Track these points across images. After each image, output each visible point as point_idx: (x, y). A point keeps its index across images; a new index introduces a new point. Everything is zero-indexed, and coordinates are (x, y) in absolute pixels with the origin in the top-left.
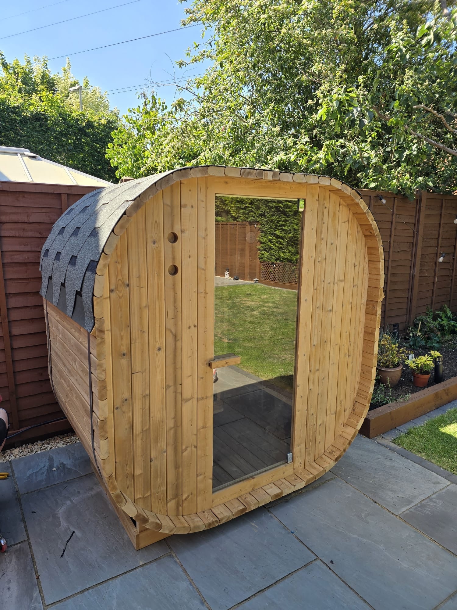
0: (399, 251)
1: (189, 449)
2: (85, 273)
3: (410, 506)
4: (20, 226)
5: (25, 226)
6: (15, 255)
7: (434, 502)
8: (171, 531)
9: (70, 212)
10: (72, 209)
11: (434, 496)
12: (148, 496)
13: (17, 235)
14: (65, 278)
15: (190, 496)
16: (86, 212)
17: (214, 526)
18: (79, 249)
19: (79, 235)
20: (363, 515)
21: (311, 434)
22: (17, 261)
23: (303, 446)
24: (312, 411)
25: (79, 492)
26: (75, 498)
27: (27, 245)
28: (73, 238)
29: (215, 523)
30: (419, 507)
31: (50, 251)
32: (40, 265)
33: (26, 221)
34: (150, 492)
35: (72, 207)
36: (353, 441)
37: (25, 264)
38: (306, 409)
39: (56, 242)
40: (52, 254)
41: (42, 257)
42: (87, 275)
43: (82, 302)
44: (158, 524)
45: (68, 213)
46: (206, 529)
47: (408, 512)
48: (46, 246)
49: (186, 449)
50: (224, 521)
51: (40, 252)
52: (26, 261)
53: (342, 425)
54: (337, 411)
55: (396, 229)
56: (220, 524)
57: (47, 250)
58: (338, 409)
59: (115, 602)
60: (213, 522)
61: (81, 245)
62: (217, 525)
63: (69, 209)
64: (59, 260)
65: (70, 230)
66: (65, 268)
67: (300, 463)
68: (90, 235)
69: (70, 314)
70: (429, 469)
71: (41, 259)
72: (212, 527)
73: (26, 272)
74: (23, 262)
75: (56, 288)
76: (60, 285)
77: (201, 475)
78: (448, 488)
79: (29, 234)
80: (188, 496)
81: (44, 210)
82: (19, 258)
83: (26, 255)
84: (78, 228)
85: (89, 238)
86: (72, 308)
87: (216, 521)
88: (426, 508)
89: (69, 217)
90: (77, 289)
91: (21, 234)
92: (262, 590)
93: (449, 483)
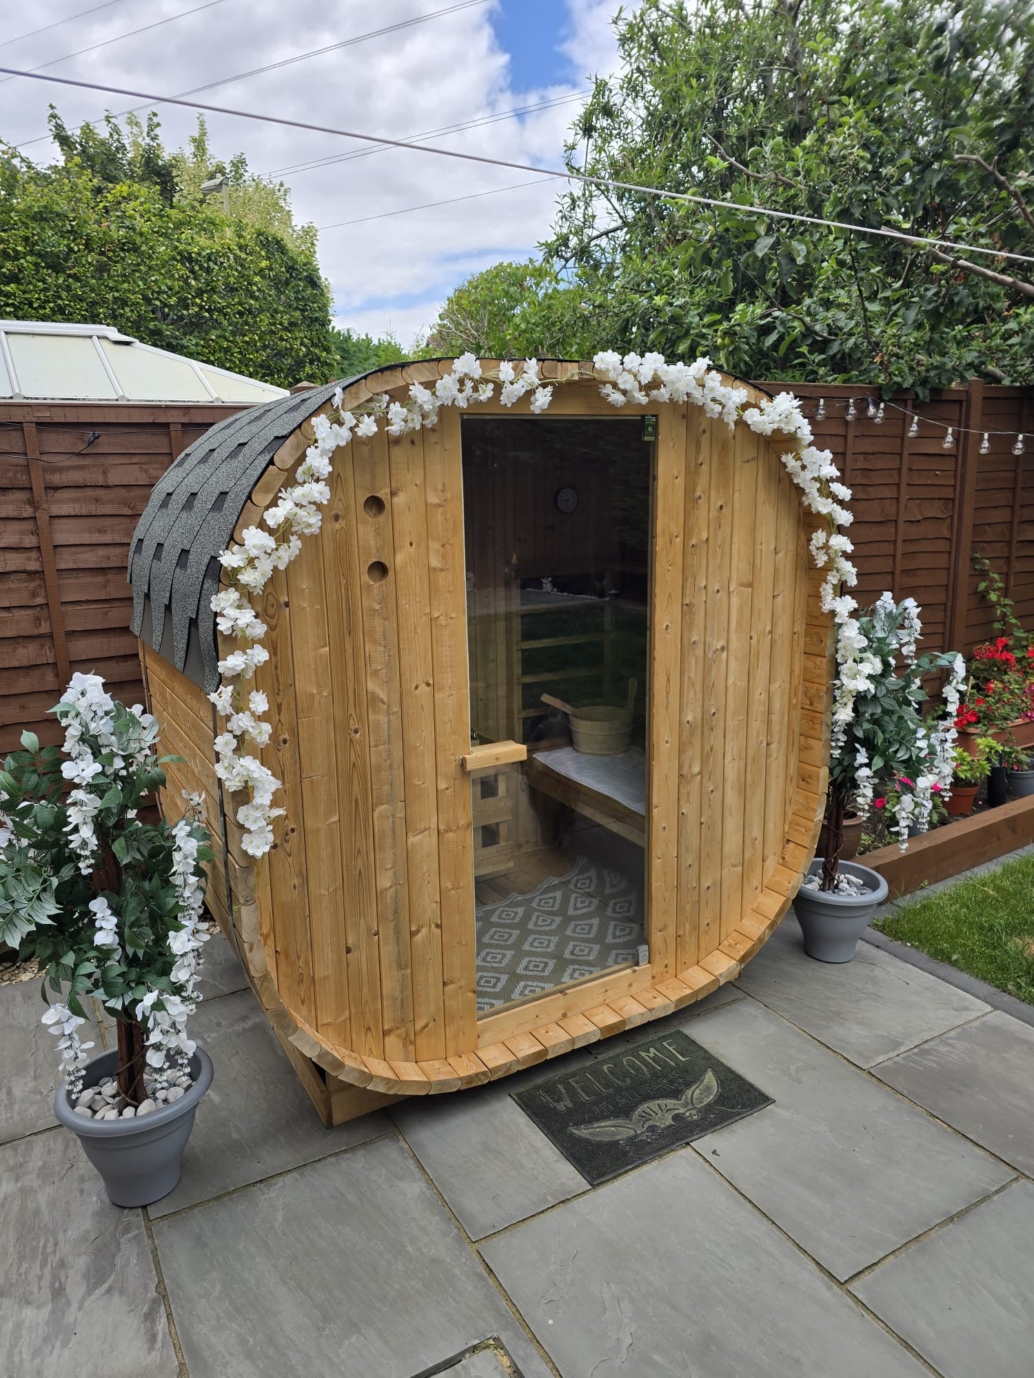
0: (920, 518)
1: (424, 931)
2: (203, 583)
3: (896, 1053)
4: (89, 492)
5: (100, 493)
6: (82, 553)
7: (952, 1046)
8: (389, 1089)
9: (184, 460)
10: (187, 455)
11: (952, 1034)
12: (346, 1020)
13: (84, 513)
14: (171, 595)
15: (432, 1024)
16: (210, 461)
17: (480, 1083)
18: (192, 537)
19: (196, 509)
20: (793, 1069)
21: (688, 907)
22: (86, 566)
23: (671, 930)
24: (689, 859)
25: (219, 1024)
26: (212, 1035)
27: (105, 531)
28: (184, 515)
29: (483, 1078)
30: (915, 1054)
31: (145, 543)
32: (129, 571)
33: (101, 481)
34: (347, 1012)
35: (187, 451)
36: (779, 922)
37: (102, 570)
38: (675, 855)
39: (155, 524)
40: (149, 549)
41: (131, 554)
42: (205, 586)
43: (198, 638)
44: (364, 1072)
45: (180, 464)
46: (465, 1087)
47: (889, 1063)
48: (138, 534)
49: (418, 931)
50: (500, 1075)
51: (129, 544)
52: (104, 565)
53: (759, 889)
54: (746, 859)
55: (910, 470)
56: (492, 1079)
57: (141, 541)
58: (747, 855)
59: (280, 1215)
60: (477, 1075)
61: (197, 529)
62: (486, 1082)
63: (183, 454)
64: (159, 560)
65: (180, 499)
66: (169, 576)
67: (666, 966)
68: (212, 509)
69: (180, 665)
70: (951, 983)
71: (130, 559)
72: (474, 1085)
73: (105, 586)
74: (99, 566)
75: (158, 614)
76: (163, 610)
77: (452, 982)
78: (985, 1019)
79: (107, 509)
80: (426, 1026)
81: (135, 460)
82: (90, 559)
83: (102, 552)
84: (194, 494)
85: (211, 515)
86: (183, 654)
87: (484, 1073)
88: (929, 1057)
89: (180, 472)
90: (190, 614)
91: (93, 509)
92: (569, 1199)
93: (989, 1008)
